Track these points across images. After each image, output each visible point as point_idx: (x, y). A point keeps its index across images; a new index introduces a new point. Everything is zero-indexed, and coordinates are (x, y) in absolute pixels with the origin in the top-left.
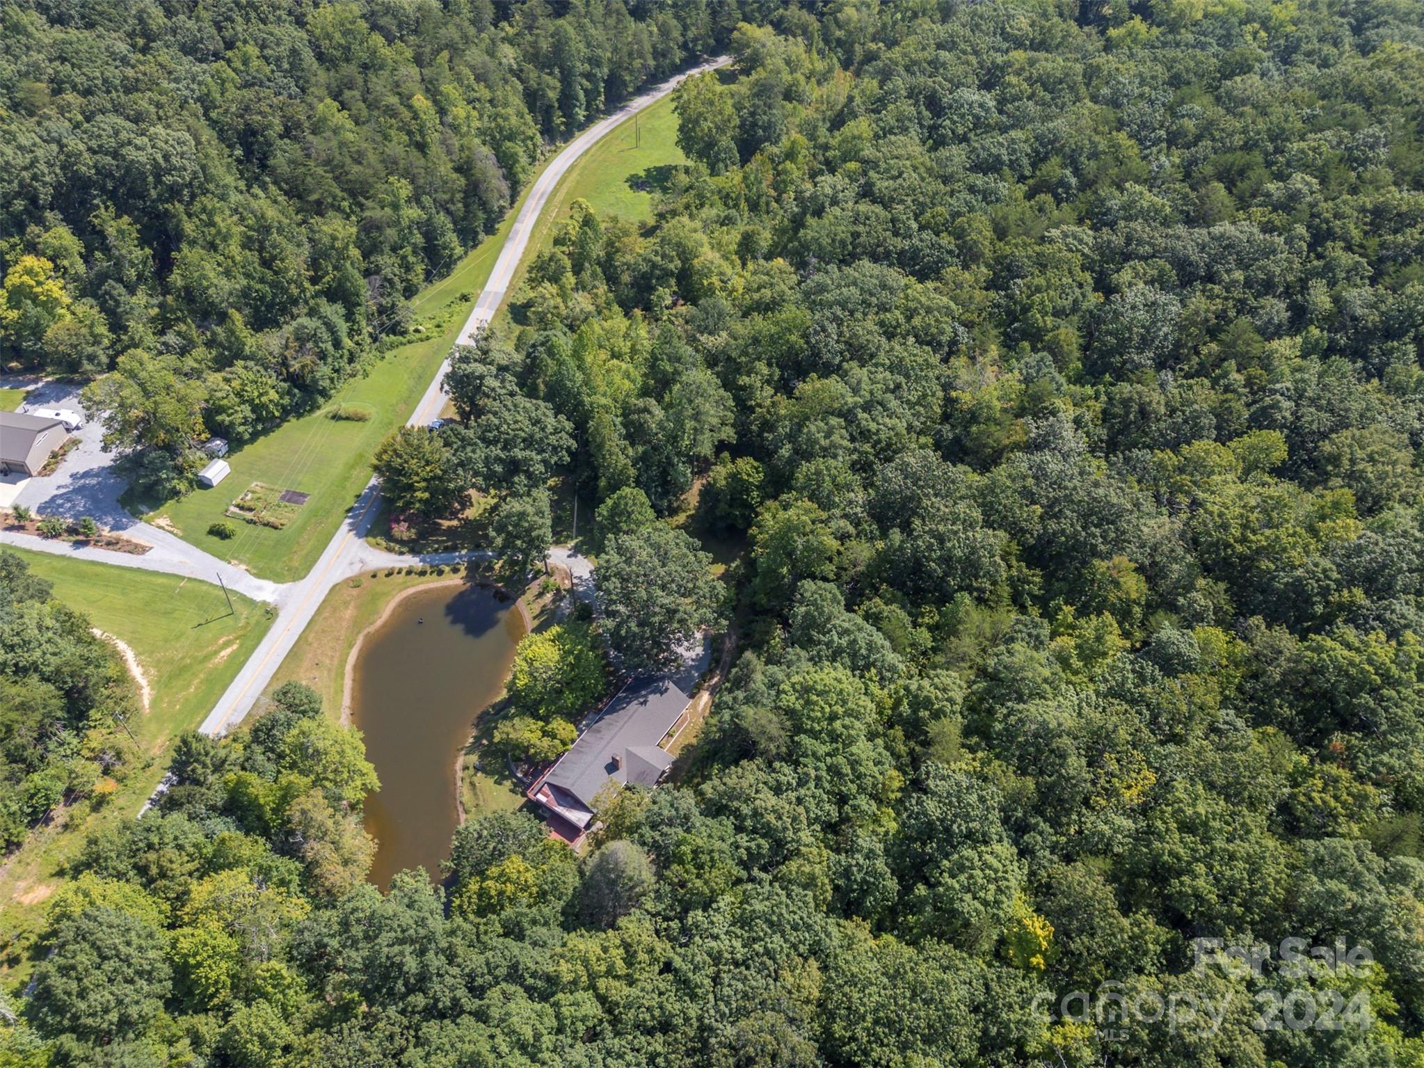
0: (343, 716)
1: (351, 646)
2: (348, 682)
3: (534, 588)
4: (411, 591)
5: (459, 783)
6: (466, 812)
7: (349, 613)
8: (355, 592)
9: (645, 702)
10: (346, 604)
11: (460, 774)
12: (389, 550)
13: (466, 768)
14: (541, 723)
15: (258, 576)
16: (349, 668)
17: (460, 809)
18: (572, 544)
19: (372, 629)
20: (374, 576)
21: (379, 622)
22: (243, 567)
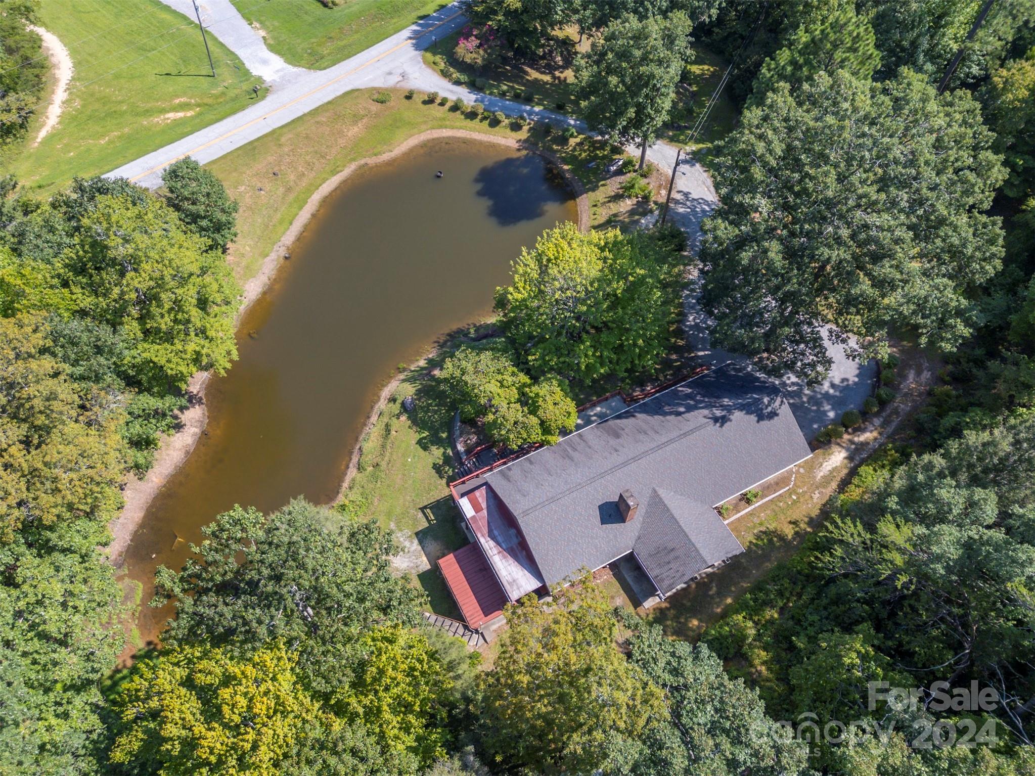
0: (273, 256)
1: (334, 172)
2: (304, 216)
3: (612, 186)
4: (446, 133)
5: (374, 419)
6: (360, 468)
7: (354, 131)
8: (375, 107)
9: (722, 421)
10: (356, 118)
11: (382, 405)
12: (444, 74)
13: (393, 400)
14: (524, 378)
15: (272, 48)
16: (316, 198)
17: (355, 459)
18: (693, 147)
19: (372, 161)
20: (409, 97)
21: (386, 157)
22: (262, 33)
